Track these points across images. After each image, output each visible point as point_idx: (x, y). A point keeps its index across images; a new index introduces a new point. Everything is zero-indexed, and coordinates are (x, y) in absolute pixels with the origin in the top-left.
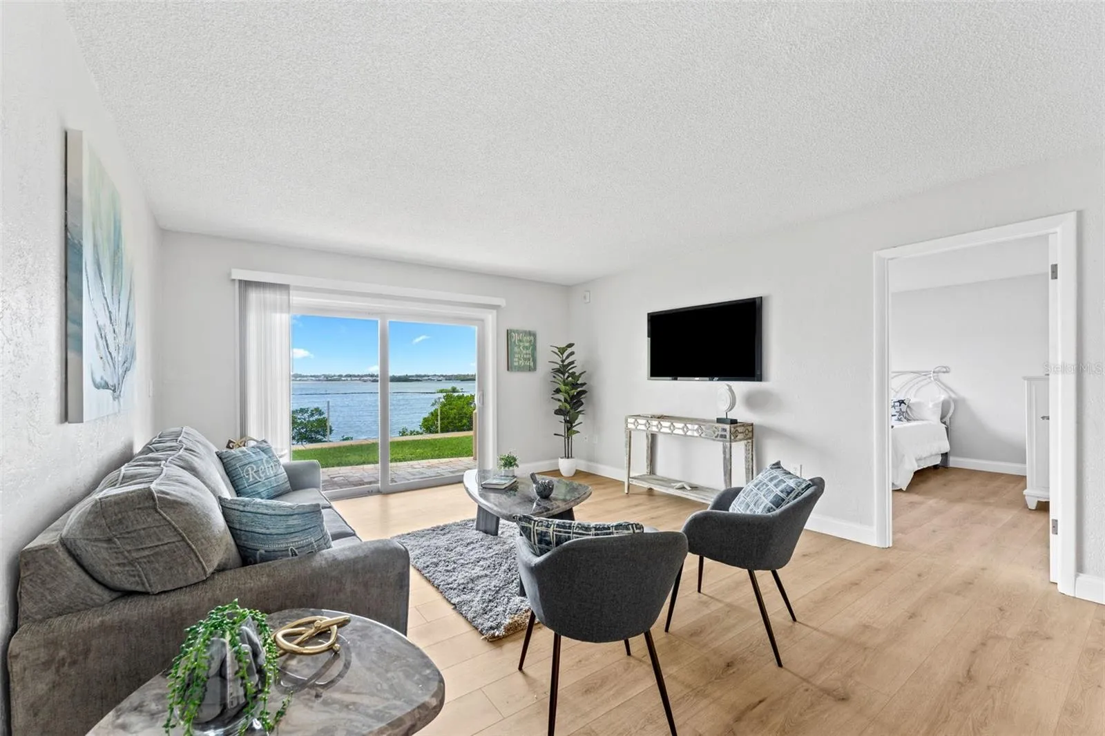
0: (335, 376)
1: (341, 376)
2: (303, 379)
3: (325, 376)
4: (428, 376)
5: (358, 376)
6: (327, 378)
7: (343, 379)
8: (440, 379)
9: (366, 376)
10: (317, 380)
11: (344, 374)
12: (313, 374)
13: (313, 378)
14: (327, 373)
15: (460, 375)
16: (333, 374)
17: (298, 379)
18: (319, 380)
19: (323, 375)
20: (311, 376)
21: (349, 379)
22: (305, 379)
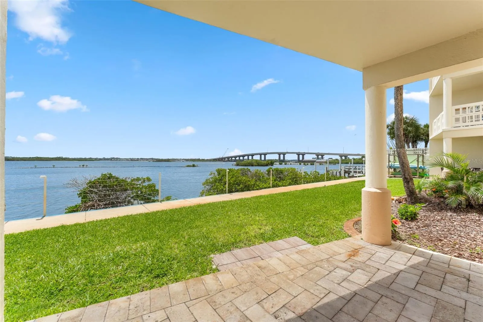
0: (135, 159)
1: (138, 159)
2: (120, 160)
3: (130, 159)
4: (178, 159)
5: (146, 159)
6: (132, 160)
7: (139, 160)
8: (183, 160)
9: (150, 159)
10: (127, 161)
11: (140, 158)
12: (125, 158)
13: (125, 160)
14: (131, 158)
15: (192, 159)
16: (134, 158)
17: (118, 160)
18: (128, 161)
19: (130, 158)
20: (124, 159)
21: (142, 160)
22: (122, 160)
